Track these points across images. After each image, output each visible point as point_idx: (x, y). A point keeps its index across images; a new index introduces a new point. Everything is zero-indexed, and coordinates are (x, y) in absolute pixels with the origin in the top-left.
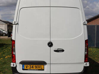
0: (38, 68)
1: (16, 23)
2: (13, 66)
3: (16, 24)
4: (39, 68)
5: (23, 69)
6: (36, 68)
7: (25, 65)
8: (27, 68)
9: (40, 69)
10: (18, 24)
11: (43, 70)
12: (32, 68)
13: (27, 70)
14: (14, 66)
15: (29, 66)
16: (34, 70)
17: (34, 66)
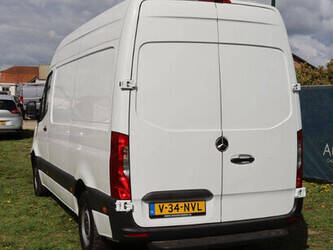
0: (191, 211)
1: (131, 86)
2: (122, 209)
3: (130, 90)
4: (193, 208)
5: (152, 217)
6: (187, 211)
7: (157, 206)
8: (161, 211)
9: (196, 211)
10: (135, 88)
11: (204, 214)
12: (175, 212)
13: (162, 216)
14: (128, 209)
15: (166, 205)
16: (180, 215)
17: (181, 204)
